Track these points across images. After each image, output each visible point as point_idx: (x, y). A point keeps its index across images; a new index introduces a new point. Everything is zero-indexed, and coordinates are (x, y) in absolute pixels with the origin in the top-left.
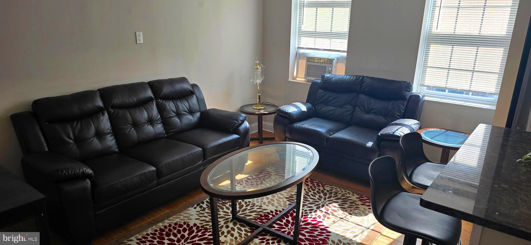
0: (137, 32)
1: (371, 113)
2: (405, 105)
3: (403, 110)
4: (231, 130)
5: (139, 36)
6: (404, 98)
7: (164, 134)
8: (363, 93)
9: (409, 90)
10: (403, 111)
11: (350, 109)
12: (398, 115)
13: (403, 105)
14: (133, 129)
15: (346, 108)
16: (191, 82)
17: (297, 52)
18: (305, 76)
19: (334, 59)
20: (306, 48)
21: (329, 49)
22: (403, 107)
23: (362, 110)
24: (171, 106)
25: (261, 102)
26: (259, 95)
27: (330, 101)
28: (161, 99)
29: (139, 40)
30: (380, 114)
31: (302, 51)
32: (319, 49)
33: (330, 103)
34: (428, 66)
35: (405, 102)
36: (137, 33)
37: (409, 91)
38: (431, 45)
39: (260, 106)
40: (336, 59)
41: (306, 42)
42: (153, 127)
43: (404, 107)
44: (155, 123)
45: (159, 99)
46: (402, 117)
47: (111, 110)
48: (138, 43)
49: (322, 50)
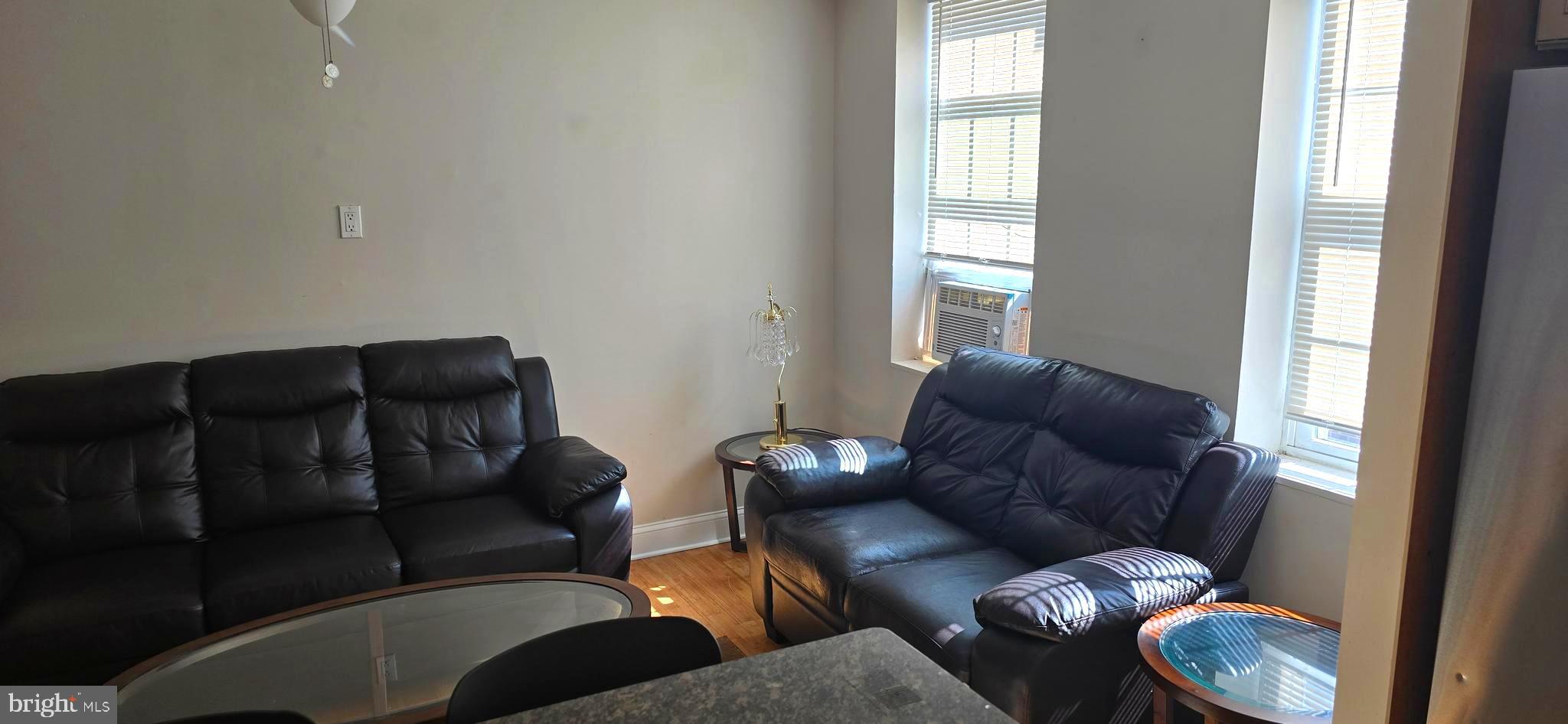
0: (341, 207)
1: (1058, 508)
2: (1173, 493)
3: (1162, 511)
4: (553, 512)
5: (348, 218)
6: (1169, 462)
7: (371, 503)
8: (1053, 426)
9: (1195, 429)
10: (1161, 517)
11: (1006, 484)
12: (1140, 530)
13: (1164, 488)
14: (259, 478)
15: (987, 475)
16: (518, 354)
17: (927, 269)
18: (933, 349)
19: (1009, 296)
20: (948, 255)
21: (1005, 260)
22: (1161, 499)
23: (1036, 492)
24: (417, 419)
25: (789, 426)
26: (780, 402)
27: (953, 446)
28: (387, 396)
29: (349, 229)
30: (1082, 517)
31: (939, 266)
32: (977, 259)
33: (953, 452)
34: (1312, 335)
35: (1175, 478)
36: (343, 210)
37: (1196, 437)
38: (1322, 250)
39: (783, 440)
40: (1017, 295)
41: (950, 236)
42: (329, 482)
43: (1166, 497)
44: (343, 469)
45: (379, 398)
46: (1156, 538)
47: (208, 418)
48: (344, 235)
49: (986, 262)
